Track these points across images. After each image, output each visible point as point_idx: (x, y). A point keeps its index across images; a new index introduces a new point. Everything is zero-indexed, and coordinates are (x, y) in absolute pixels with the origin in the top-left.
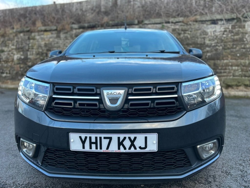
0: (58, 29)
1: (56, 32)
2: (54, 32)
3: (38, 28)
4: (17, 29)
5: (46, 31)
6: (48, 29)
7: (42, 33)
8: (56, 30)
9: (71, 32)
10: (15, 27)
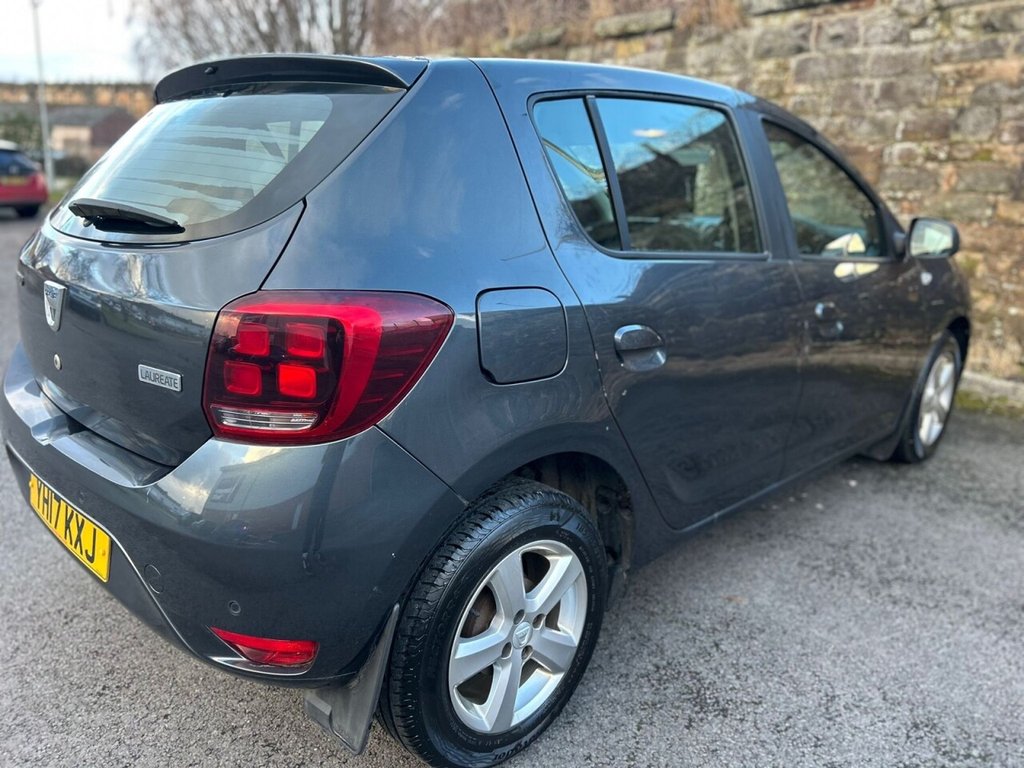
0: (679, 22)
1: (668, 36)
2: (658, 40)
3: (592, 26)
4: (519, 33)
5: (625, 35)
6: (633, 28)
7: (609, 45)
8: (669, 27)
9: (742, 32)
10: (512, 28)
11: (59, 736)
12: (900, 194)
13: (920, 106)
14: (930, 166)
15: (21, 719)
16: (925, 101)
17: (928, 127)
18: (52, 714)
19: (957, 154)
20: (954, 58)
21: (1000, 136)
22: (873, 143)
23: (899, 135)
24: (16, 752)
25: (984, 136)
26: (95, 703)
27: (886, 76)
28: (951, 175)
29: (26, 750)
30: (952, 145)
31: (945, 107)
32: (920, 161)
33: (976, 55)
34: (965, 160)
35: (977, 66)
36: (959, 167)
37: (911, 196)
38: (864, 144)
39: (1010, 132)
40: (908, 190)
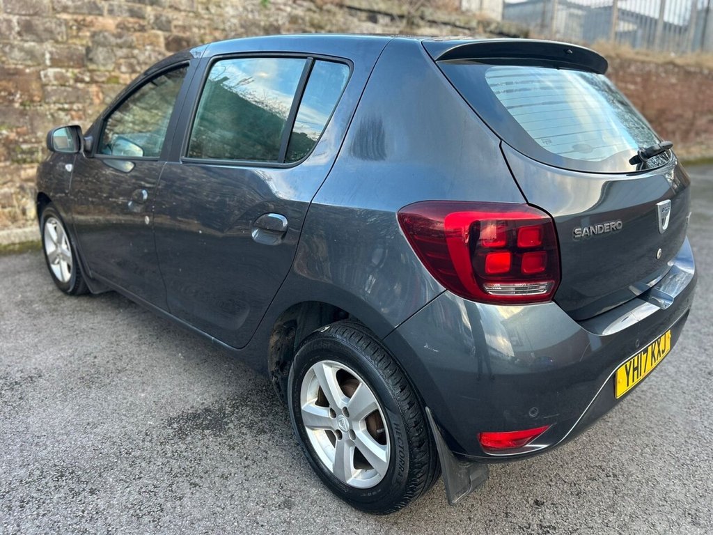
11: (658, 479)
12: (66, 106)
13: (57, 42)
14: (80, 85)
15: (661, 503)
16: (59, 38)
17: (70, 58)
18: (645, 490)
19: (96, 78)
20: (71, 11)
21: (119, 69)
22: (29, 66)
23: (48, 62)
24: (683, 492)
25: (110, 67)
26: (623, 475)
27: (21, 15)
28: (98, 93)
29: (678, 488)
30: (91, 71)
31: (75, 44)
32: (71, 82)
33: (85, 11)
34: (103, 82)
35: (89, 18)
36: (100, 87)
37: (75, 107)
38: (20, 67)
39: (125, 66)
40: (71, 103)
